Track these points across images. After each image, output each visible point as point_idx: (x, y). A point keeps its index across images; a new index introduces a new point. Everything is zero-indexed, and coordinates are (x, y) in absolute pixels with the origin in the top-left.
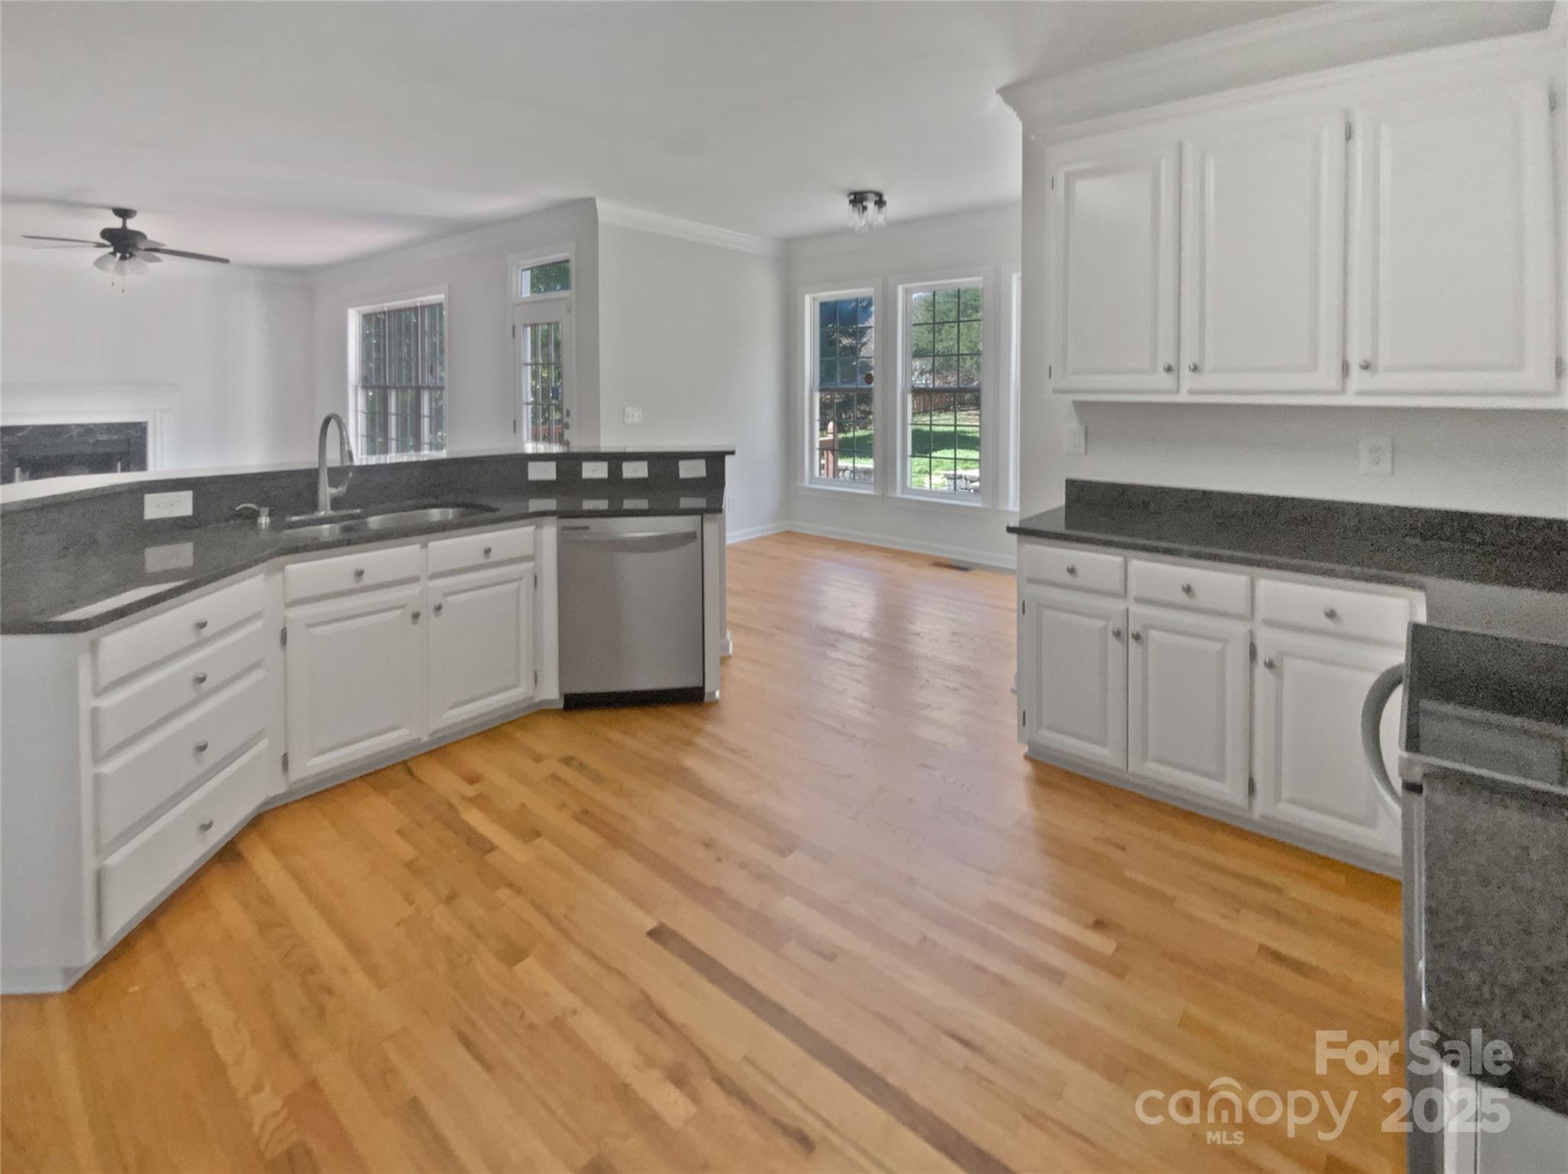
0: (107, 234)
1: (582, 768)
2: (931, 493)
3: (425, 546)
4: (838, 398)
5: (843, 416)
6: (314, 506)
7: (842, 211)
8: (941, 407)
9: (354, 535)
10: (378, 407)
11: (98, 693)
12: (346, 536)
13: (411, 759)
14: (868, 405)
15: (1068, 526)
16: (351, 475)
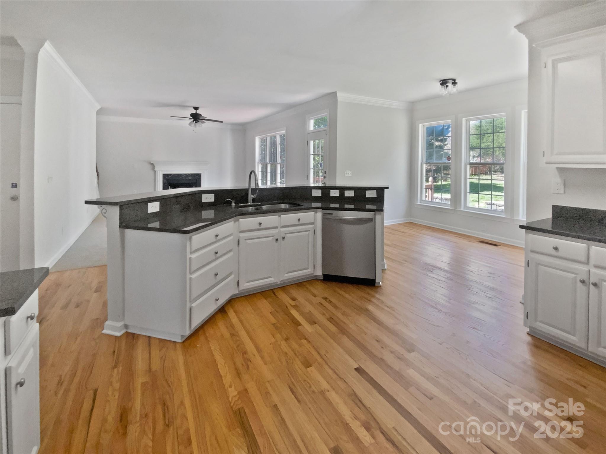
0: (192, 115)
1: (330, 302)
2: (479, 209)
3: (280, 216)
4: (434, 168)
5: (436, 175)
6: (247, 201)
7: (438, 88)
8: (483, 172)
9: (259, 211)
10: (264, 170)
11: (191, 253)
12: (256, 211)
13: (274, 289)
14: (447, 171)
15: (552, 228)
16: (258, 191)
